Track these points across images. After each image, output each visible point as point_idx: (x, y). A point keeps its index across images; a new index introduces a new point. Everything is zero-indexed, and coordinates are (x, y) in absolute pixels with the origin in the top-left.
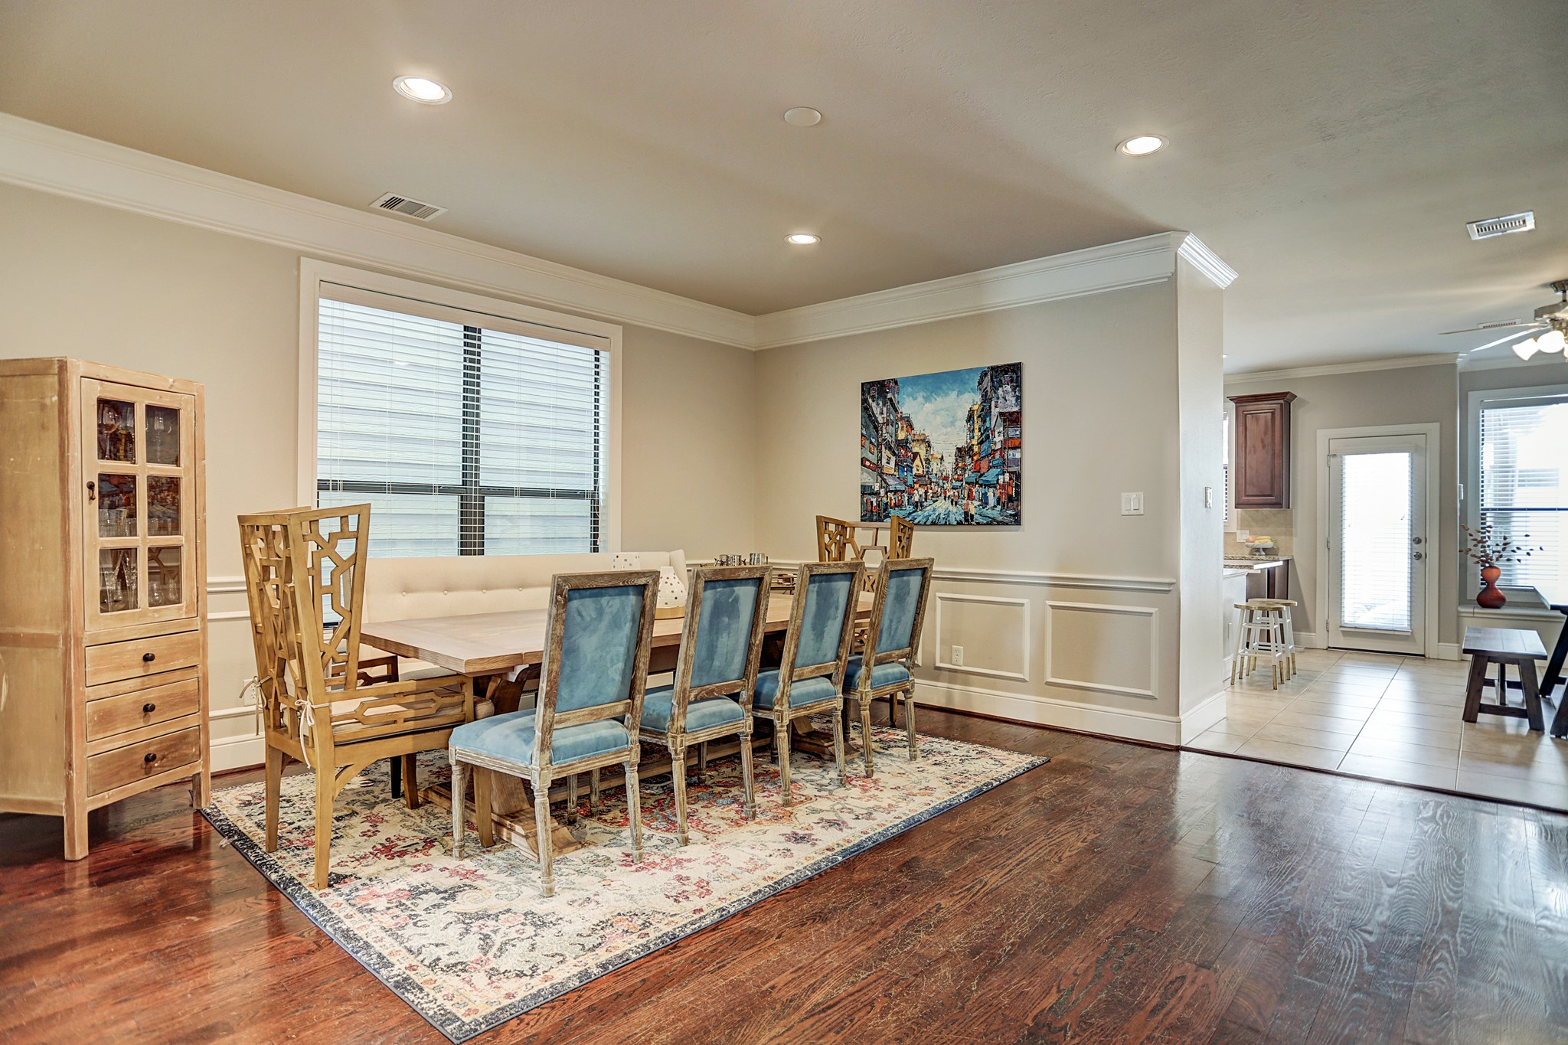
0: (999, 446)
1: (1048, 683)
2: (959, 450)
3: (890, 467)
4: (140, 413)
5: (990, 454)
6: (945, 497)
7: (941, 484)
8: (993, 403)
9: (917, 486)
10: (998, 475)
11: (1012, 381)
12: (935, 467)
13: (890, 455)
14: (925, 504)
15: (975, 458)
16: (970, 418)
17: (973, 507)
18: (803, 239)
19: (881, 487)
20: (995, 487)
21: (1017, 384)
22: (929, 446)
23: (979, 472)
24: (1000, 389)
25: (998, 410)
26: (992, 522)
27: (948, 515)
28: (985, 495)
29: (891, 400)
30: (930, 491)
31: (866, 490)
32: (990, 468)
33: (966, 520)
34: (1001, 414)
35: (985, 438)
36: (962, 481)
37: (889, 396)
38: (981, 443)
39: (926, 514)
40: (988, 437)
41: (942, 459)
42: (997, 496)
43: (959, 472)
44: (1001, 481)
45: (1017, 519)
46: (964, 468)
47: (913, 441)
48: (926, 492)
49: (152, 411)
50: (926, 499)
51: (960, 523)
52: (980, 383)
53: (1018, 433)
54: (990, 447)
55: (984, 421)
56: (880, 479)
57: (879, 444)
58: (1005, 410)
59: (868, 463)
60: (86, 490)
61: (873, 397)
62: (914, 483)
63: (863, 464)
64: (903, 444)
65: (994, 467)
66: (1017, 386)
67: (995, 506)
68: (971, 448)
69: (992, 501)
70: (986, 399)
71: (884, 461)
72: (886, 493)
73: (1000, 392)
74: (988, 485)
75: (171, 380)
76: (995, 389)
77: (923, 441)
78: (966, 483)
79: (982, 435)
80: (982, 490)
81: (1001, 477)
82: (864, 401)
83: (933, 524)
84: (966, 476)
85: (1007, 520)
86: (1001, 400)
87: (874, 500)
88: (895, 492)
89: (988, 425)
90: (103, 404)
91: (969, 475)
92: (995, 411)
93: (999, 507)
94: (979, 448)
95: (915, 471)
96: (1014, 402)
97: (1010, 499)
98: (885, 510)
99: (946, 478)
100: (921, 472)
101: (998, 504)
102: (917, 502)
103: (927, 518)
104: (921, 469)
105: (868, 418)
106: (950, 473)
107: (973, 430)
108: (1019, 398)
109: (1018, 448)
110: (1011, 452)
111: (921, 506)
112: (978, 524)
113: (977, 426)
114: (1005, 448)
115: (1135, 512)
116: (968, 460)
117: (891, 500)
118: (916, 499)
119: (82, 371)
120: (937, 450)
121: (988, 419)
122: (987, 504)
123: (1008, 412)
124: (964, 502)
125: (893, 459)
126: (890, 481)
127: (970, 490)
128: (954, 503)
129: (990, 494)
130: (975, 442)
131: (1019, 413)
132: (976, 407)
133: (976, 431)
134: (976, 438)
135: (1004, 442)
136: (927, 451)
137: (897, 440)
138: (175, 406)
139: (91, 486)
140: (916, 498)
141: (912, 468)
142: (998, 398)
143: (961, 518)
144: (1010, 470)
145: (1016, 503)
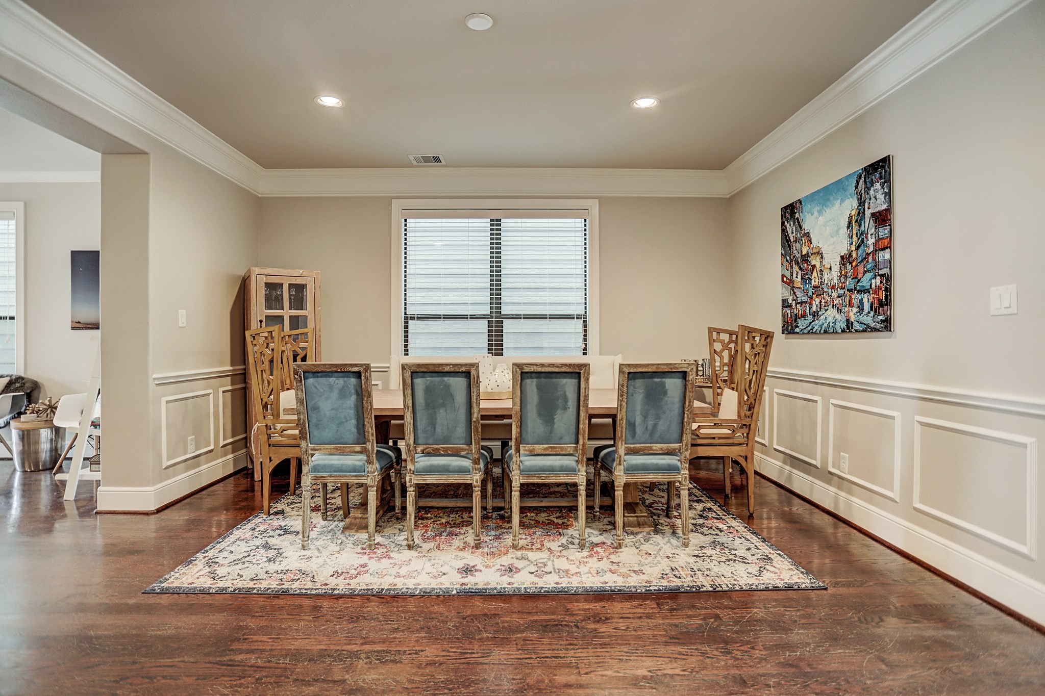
0: (871, 249)
1: (916, 509)
2: (842, 257)
3: (798, 281)
4: (286, 288)
5: (865, 258)
6: (833, 305)
7: (830, 294)
8: (866, 205)
9: (814, 296)
10: (871, 279)
11: (881, 178)
12: (826, 277)
13: (798, 270)
14: (820, 313)
15: (854, 264)
16: (850, 223)
17: (853, 313)
18: (645, 103)
19: (793, 300)
20: (869, 292)
21: (887, 180)
22: (822, 258)
23: (856, 278)
24: (872, 189)
25: (871, 211)
26: (868, 329)
27: (835, 323)
28: (861, 301)
29: (798, 219)
30: (823, 301)
31: (785, 304)
32: (865, 272)
33: (848, 328)
34: (873, 214)
35: (861, 243)
36: (844, 288)
37: (797, 215)
38: (858, 248)
39: (821, 323)
40: (863, 242)
41: (830, 269)
42: (870, 301)
43: (843, 280)
44: (873, 286)
45: (887, 324)
46: (846, 276)
47: (812, 254)
48: (821, 302)
49: (291, 286)
50: (820, 308)
51: (843, 331)
52: (856, 187)
53: (886, 232)
54: (865, 251)
55: (860, 226)
56: (792, 292)
57: (791, 261)
58: (876, 210)
59: (785, 279)
60: (259, 323)
61: (787, 219)
62: (813, 294)
63: (783, 281)
64: (805, 258)
65: (868, 271)
66: (885, 182)
67: (869, 313)
68: (850, 255)
69: (867, 307)
70: (861, 203)
71: (795, 276)
72: (796, 304)
73: (872, 192)
74: (864, 291)
75: (301, 272)
76: (868, 189)
77: (818, 253)
78: (848, 290)
79: (858, 239)
80: (859, 296)
81: (873, 281)
82: (783, 224)
83: (825, 332)
84: (848, 283)
85: (879, 326)
86: (873, 200)
87: (789, 312)
88: (801, 303)
89: (862, 228)
90: (268, 285)
91: (850, 283)
92: (868, 213)
93: (872, 313)
94: (857, 254)
95: (813, 283)
96: (883, 200)
97: (881, 304)
98: (796, 320)
99: (833, 287)
100: (817, 283)
101: (872, 310)
102: (814, 312)
103: (821, 326)
104: (817, 280)
105: (786, 241)
106: (836, 282)
107: (852, 236)
108: (889, 195)
109: (887, 248)
110: (881, 253)
111: (818, 315)
112: (856, 331)
113: (854, 232)
114: (876, 250)
115: (1005, 312)
116: (849, 267)
117: (799, 311)
118: (815, 310)
119: (257, 272)
120: (826, 263)
121: (863, 222)
122: (863, 310)
123: (879, 212)
124: (846, 309)
125: (800, 273)
126: (799, 294)
127: (850, 297)
128: (840, 311)
129: (865, 300)
130: (853, 248)
131: (888, 211)
132: (854, 212)
133: (854, 236)
134: (854, 243)
135: (875, 244)
136: (821, 262)
137: (802, 256)
138: (304, 283)
139: (261, 321)
140: (814, 308)
141: (811, 280)
142: (870, 199)
143: (844, 325)
144: (881, 272)
145: (885, 307)
